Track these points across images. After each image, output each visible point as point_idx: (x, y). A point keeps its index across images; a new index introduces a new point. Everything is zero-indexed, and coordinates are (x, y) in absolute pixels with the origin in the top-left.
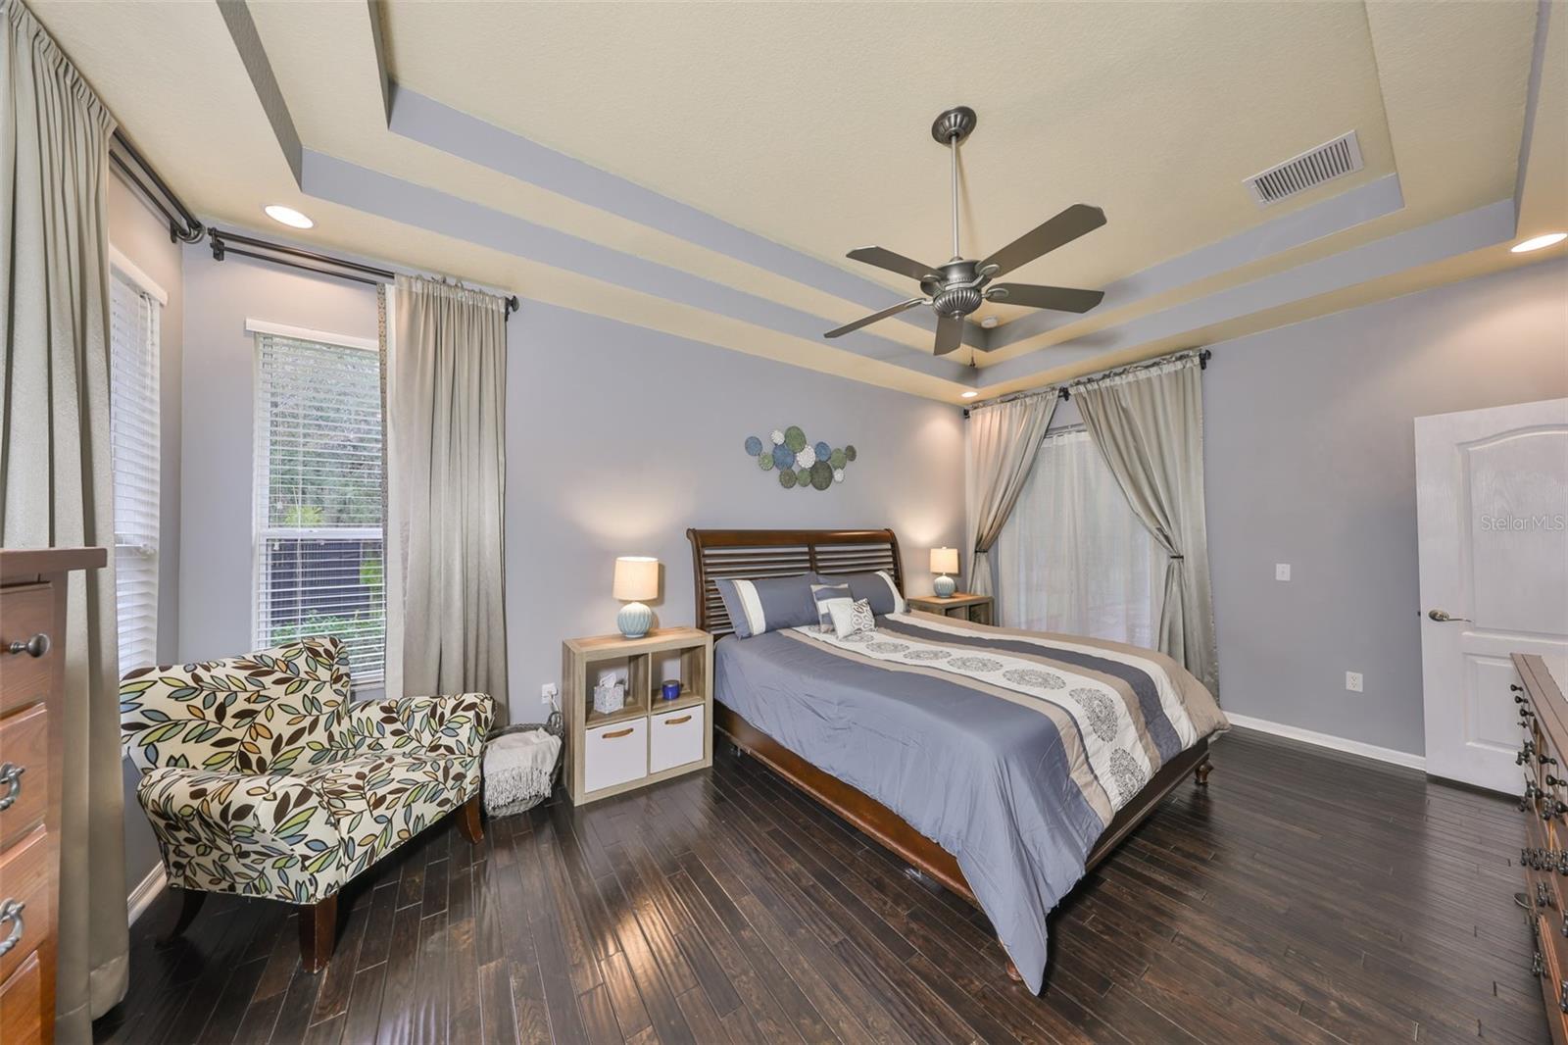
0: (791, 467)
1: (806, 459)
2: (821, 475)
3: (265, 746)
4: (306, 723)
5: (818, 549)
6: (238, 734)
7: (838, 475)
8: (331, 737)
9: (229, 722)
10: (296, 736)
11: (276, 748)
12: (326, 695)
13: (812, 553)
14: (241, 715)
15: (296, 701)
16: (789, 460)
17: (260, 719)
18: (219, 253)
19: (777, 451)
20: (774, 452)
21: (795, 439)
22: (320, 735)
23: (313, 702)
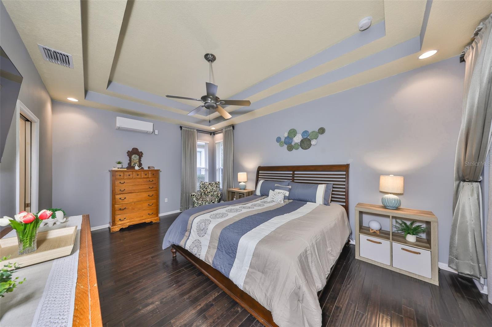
0: (291, 144)
1: (298, 139)
2: (306, 144)
3: (207, 192)
4: (211, 191)
5: (296, 173)
6: (205, 190)
7: (313, 142)
8: (213, 194)
9: (205, 188)
10: (210, 192)
11: (208, 193)
12: (214, 188)
13: (294, 174)
14: (206, 188)
15: (211, 188)
16: (290, 141)
17: (207, 189)
18: (214, 134)
19: (286, 139)
20: (285, 140)
21: (293, 133)
22: (212, 193)
23: (213, 189)
